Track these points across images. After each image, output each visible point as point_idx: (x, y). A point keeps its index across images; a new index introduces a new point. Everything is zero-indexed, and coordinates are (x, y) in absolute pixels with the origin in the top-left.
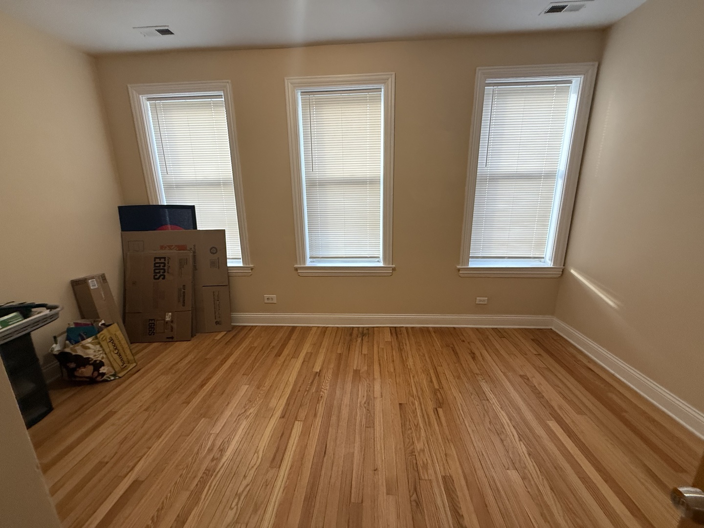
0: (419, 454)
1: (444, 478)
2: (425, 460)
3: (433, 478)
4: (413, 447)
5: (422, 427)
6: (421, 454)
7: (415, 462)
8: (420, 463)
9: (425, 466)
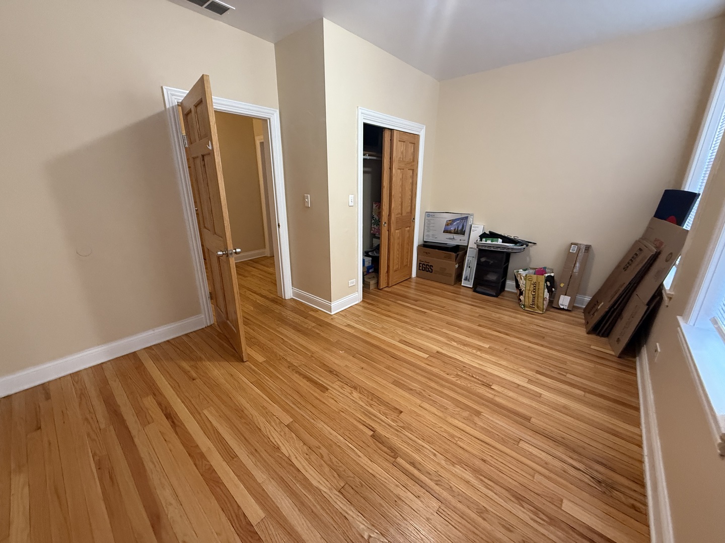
0: (351, 390)
1: (327, 389)
2: (344, 389)
3: (333, 386)
4: (358, 390)
5: (366, 407)
6: (350, 392)
7: (349, 385)
8: (345, 386)
9: (342, 388)
